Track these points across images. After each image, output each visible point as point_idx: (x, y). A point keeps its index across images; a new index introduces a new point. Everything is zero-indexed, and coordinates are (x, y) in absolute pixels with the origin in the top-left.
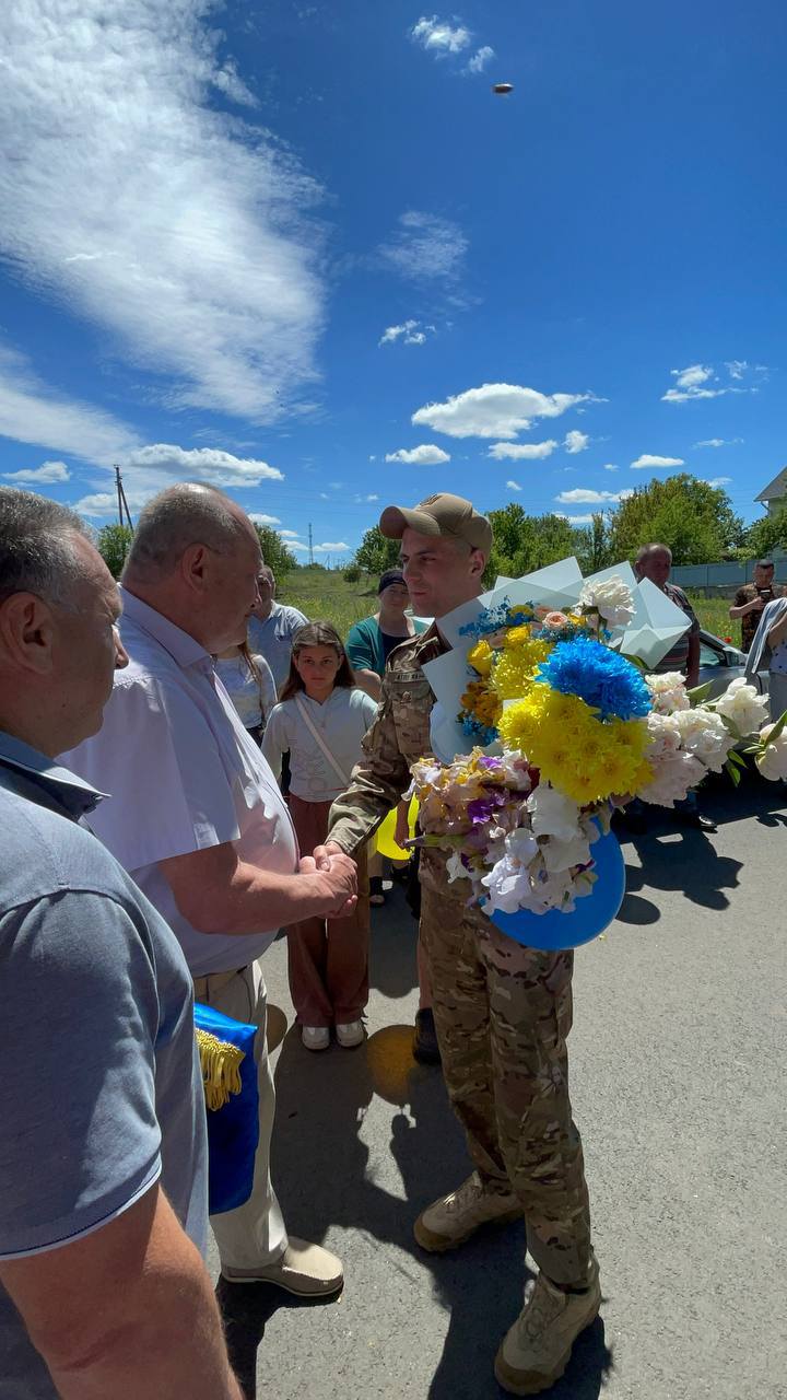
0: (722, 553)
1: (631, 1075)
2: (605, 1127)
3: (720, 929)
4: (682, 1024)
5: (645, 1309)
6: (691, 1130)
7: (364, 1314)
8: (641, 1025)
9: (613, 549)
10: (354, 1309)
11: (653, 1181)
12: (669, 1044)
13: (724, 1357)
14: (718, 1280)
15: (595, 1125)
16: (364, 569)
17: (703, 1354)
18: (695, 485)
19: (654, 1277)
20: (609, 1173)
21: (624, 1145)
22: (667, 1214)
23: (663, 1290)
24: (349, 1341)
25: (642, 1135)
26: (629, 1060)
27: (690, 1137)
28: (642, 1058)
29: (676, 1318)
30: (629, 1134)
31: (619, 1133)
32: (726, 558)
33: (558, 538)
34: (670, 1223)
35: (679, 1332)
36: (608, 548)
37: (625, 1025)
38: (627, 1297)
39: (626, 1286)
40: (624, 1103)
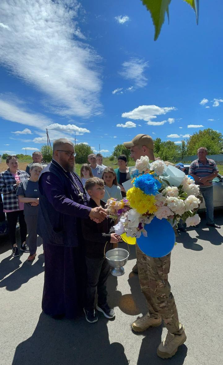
0: (220, 151)
1: (195, 287)
2: (188, 299)
3: (219, 252)
4: (209, 275)
5: (199, 340)
6: (211, 300)
7: (128, 338)
8: (197, 275)
9: (188, 150)
10: (125, 336)
11: (201, 311)
12: (205, 280)
13: (220, 351)
14: (218, 334)
15: (185, 298)
16: (115, 157)
17: (215, 350)
18: (212, 132)
19: (202, 333)
20: (189, 309)
21: (193, 303)
22: (205, 319)
23: (204, 335)
24: (125, 343)
25: (198, 301)
26: (194, 283)
27: (211, 301)
28: (197, 283)
29: (208, 342)
30: (195, 300)
31: (192, 300)
32: (221, 153)
33: (171, 148)
34: (205, 321)
35: (208, 345)
36: (186, 150)
37: (193, 275)
38: (195, 337)
39: (194, 334)
40: (193, 293)
